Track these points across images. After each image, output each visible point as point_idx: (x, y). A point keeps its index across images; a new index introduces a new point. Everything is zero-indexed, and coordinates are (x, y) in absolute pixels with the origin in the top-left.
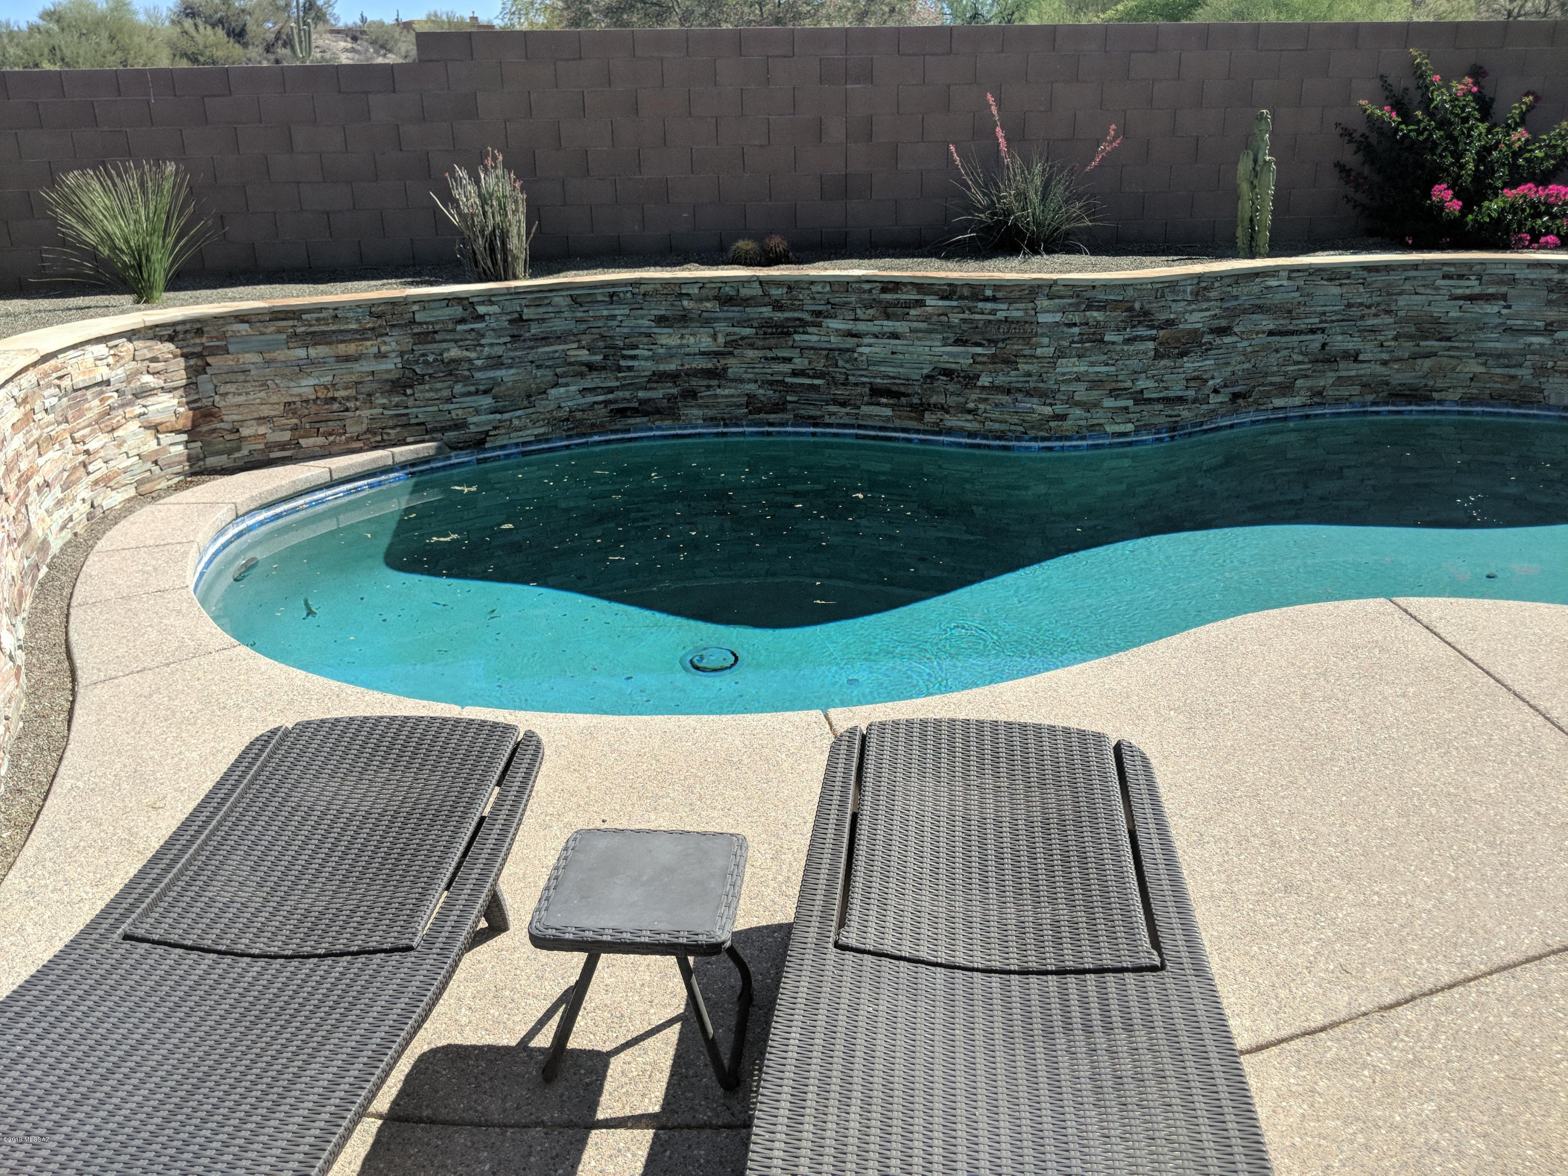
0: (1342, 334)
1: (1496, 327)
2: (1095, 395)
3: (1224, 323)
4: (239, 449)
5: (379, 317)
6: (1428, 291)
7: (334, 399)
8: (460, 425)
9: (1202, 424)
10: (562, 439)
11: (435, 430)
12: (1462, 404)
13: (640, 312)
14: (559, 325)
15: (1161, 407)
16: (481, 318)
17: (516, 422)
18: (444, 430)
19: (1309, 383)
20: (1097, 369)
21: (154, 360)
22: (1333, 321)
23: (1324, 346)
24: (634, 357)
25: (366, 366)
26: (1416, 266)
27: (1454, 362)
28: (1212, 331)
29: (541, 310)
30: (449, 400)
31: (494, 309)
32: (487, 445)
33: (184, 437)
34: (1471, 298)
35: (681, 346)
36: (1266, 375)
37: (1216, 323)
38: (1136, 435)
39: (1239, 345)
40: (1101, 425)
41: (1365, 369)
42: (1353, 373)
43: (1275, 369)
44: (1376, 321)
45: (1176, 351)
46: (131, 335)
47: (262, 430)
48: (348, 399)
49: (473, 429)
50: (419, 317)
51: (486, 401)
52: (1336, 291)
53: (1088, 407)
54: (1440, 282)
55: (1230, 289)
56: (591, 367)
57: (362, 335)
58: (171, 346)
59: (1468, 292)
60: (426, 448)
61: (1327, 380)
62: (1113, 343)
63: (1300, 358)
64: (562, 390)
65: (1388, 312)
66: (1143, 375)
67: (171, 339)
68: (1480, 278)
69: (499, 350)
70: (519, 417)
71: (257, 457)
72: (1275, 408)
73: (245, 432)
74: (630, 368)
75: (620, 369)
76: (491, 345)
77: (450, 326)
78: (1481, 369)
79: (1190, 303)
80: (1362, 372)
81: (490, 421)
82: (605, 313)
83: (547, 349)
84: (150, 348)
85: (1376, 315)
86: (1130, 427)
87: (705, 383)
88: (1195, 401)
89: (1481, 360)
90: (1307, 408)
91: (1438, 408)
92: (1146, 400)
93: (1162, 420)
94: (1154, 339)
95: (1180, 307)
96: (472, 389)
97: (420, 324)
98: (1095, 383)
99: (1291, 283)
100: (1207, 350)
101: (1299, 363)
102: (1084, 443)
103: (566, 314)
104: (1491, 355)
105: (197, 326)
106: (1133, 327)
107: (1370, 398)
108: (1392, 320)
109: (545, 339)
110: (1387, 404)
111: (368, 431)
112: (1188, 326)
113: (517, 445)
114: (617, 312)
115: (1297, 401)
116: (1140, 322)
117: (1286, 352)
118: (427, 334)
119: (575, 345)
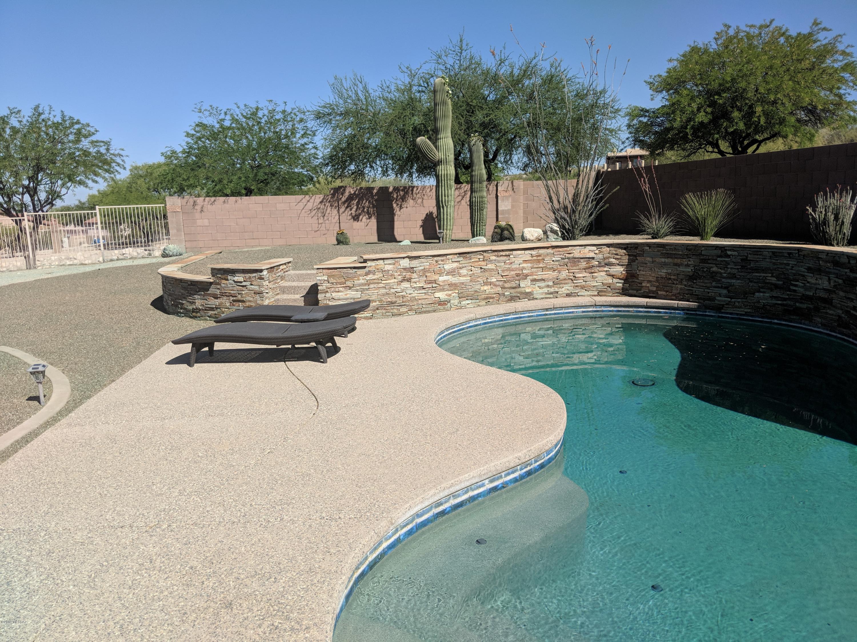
4: (641, 290)
5: (689, 251)
7: (670, 279)
8: (712, 299)
10: (759, 318)
11: (701, 299)
13: (801, 264)
14: (764, 264)
16: (728, 256)
17: (737, 304)
18: (704, 300)
21: (617, 254)
24: (796, 286)
25: (682, 269)
29: (756, 257)
30: (708, 288)
31: (734, 253)
32: (722, 311)
33: (623, 281)
35: (816, 284)
46: (609, 245)
47: (648, 285)
48: (674, 279)
49: (716, 302)
50: (703, 253)
51: (725, 292)
56: (776, 286)
57: (682, 257)
58: (625, 251)
60: (693, 304)
64: (762, 294)
67: (625, 249)
69: (735, 271)
70: (739, 302)
71: (645, 294)
73: (644, 284)
74: (795, 291)
75: (790, 290)
76: (731, 268)
77: (715, 258)
81: (725, 301)
82: (785, 262)
83: (757, 274)
84: (616, 251)
87: (823, 305)
96: (720, 285)
97: (704, 255)
103: (767, 260)
105: (636, 246)
109: (757, 270)
111: (679, 293)
113: (737, 314)
114: (791, 262)
118: (705, 259)
119: (770, 275)
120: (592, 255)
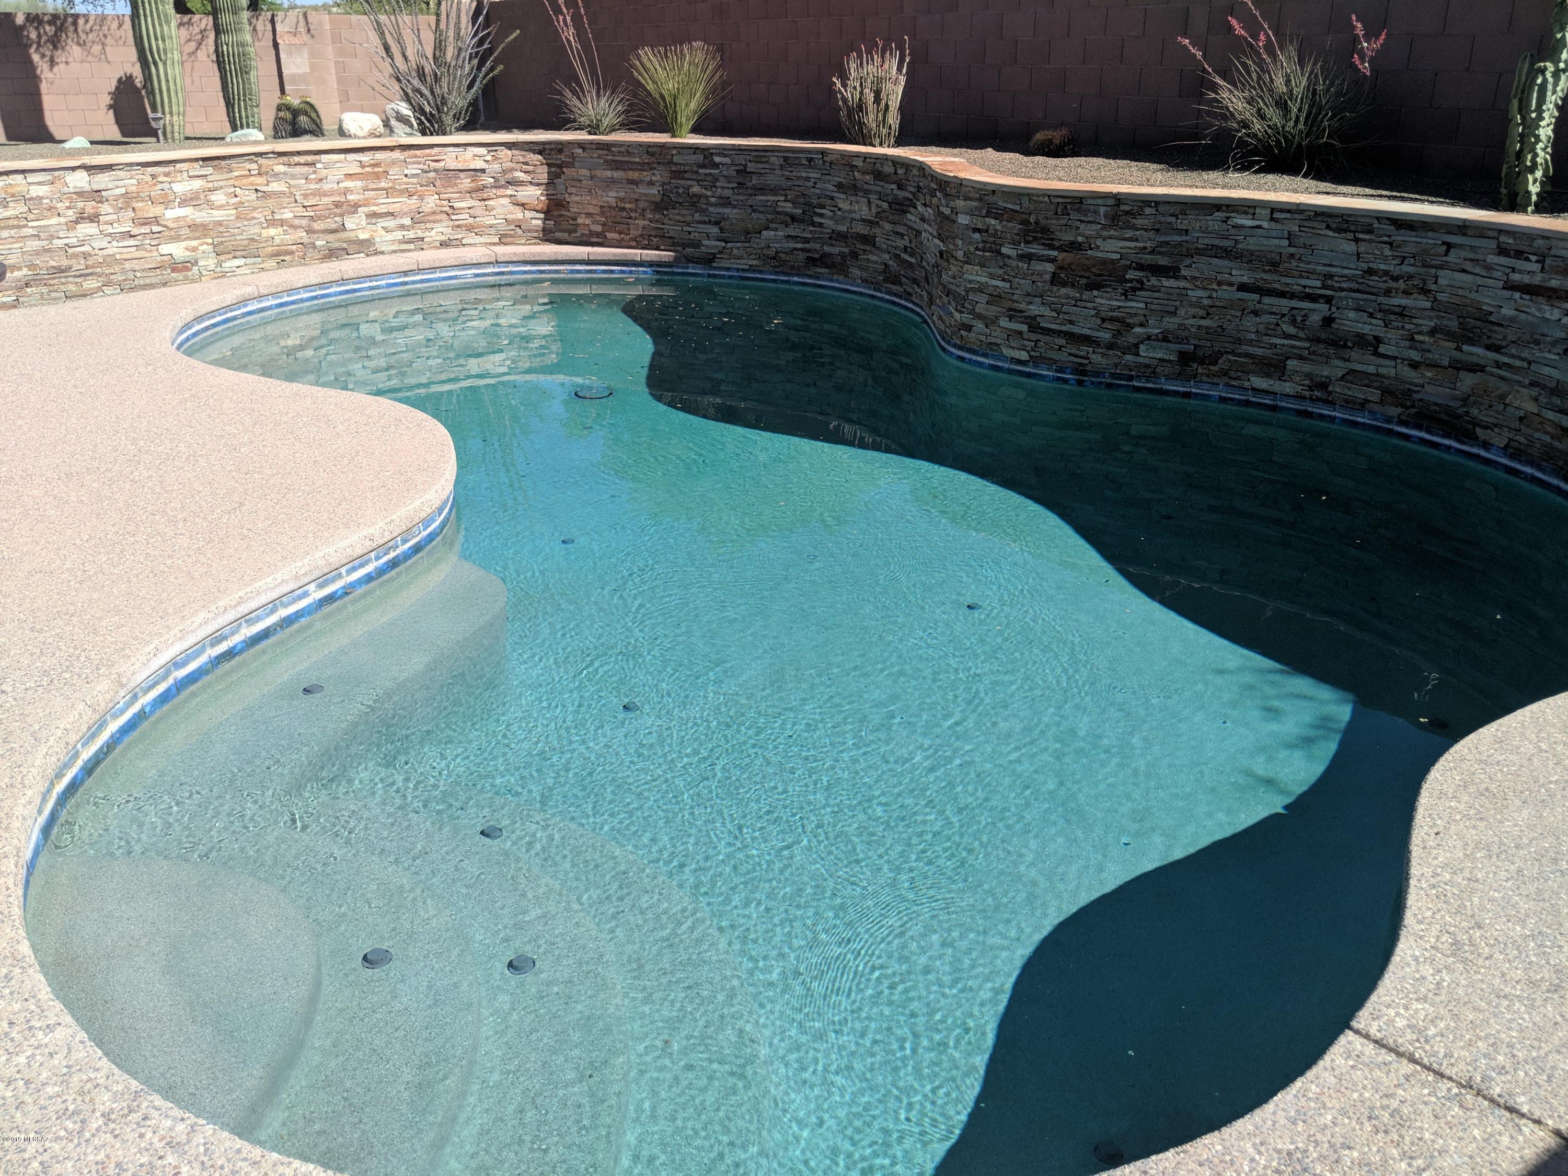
0: (1358, 310)
1: (1555, 343)
2: (993, 310)
3: (1163, 261)
4: (575, 231)
5: (652, 155)
6: (1477, 270)
7: (624, 208)
8: (696, 245)
9: (1131, 378)
10: (771, 274)
11: (678, 244)
12: (1512, 457)
13: (827, 177)
14: (773, 179)
15: (1062, 342)
16: (716, 166)
17: (735, 251)
18: (684, 246)
19: (1307, 368)
20: (995, 283)
21: (526, 163)
22: (1342, 290)
23: (1328, 321)
24: (821, 215)
25: (642, 190)
26: (1463, 227)
27: (1504, 387)
28: (1141, 267)
29: (760, 166)
30: (688, 224)
31: (726, 160)
32: (714, 265)
33: (542, 216)
34: (1530, 290)
35: (850, 212)
36: (1239, 342)
37: (1148, 259)
38: (1036, 367)
39: (1190, 293)
40: (997, 345)
41: (1387, 368)
42: (1371, 369)
43: (1253, 336)
44: (1404, 302)
45: (1084, 281)
46: (510, 146)
47: (588, 221)
48: (631, 210)
49: (703, 249)
50: (675, 159)
51: (715, 230)
52: (1351, 247)
53: (990, 322)
54: (1492, 259)
55: (1173, 219)
56: (793, 219)
57: (642, 167)
58: (540, 157)
59: (1526, 279)
60: (666, 255)
61: (1333, 369)
62: (1009, 257)
63: (1292, 330)
64: (772, 233)
65: (1425, 291)
66: (1038, 300)
67: (540, 153)
68: (1541, 261)
69: (728, 193)
70: (738, 248)
71: (585, 239)
72: (1253, 389)
73: (580, 221)
74: (821, 225)
75: (813, 224)
76: (723, 188)
77: (695, 169)
78: (1532, 407)
79: (1105, 227)
80: (1383, 371)
81: (716, 247)
82: (804, 175)
83: (762, 198)
84: (524, 156)
85: (1407, 293)
86: (1024, 356)
87: (863, 247)
88: (1111, 346)
89: (1534, 392)
90: (1308, 403)
91: (1483, 453)
92: (1043, 329)
93: (1062, 357)
94: (1052, 260)
95: (1091, 230)
96: (706, 219)
97: (676, 164)
98: (995, 298)
99: (1274, 225)
100: (1134, 289)
101: (1287, 336)
102: (986, 361)
103: (777, 172)
104: (1544, 387)
105: (560, 147)
106: (1027, 242)
107: (1394, 411)
108: (1428, 305)
109: (761, 190)
110: (1419, 427)
111: (641, 235)
112: (1100, 255)
113: (738, 270)
114: (812, 175)
115: (1288, 388)
116: (1035, 239)
117: (1273, 319)
118: (680, 172)
119: (783, 198)
120: (480, 164)
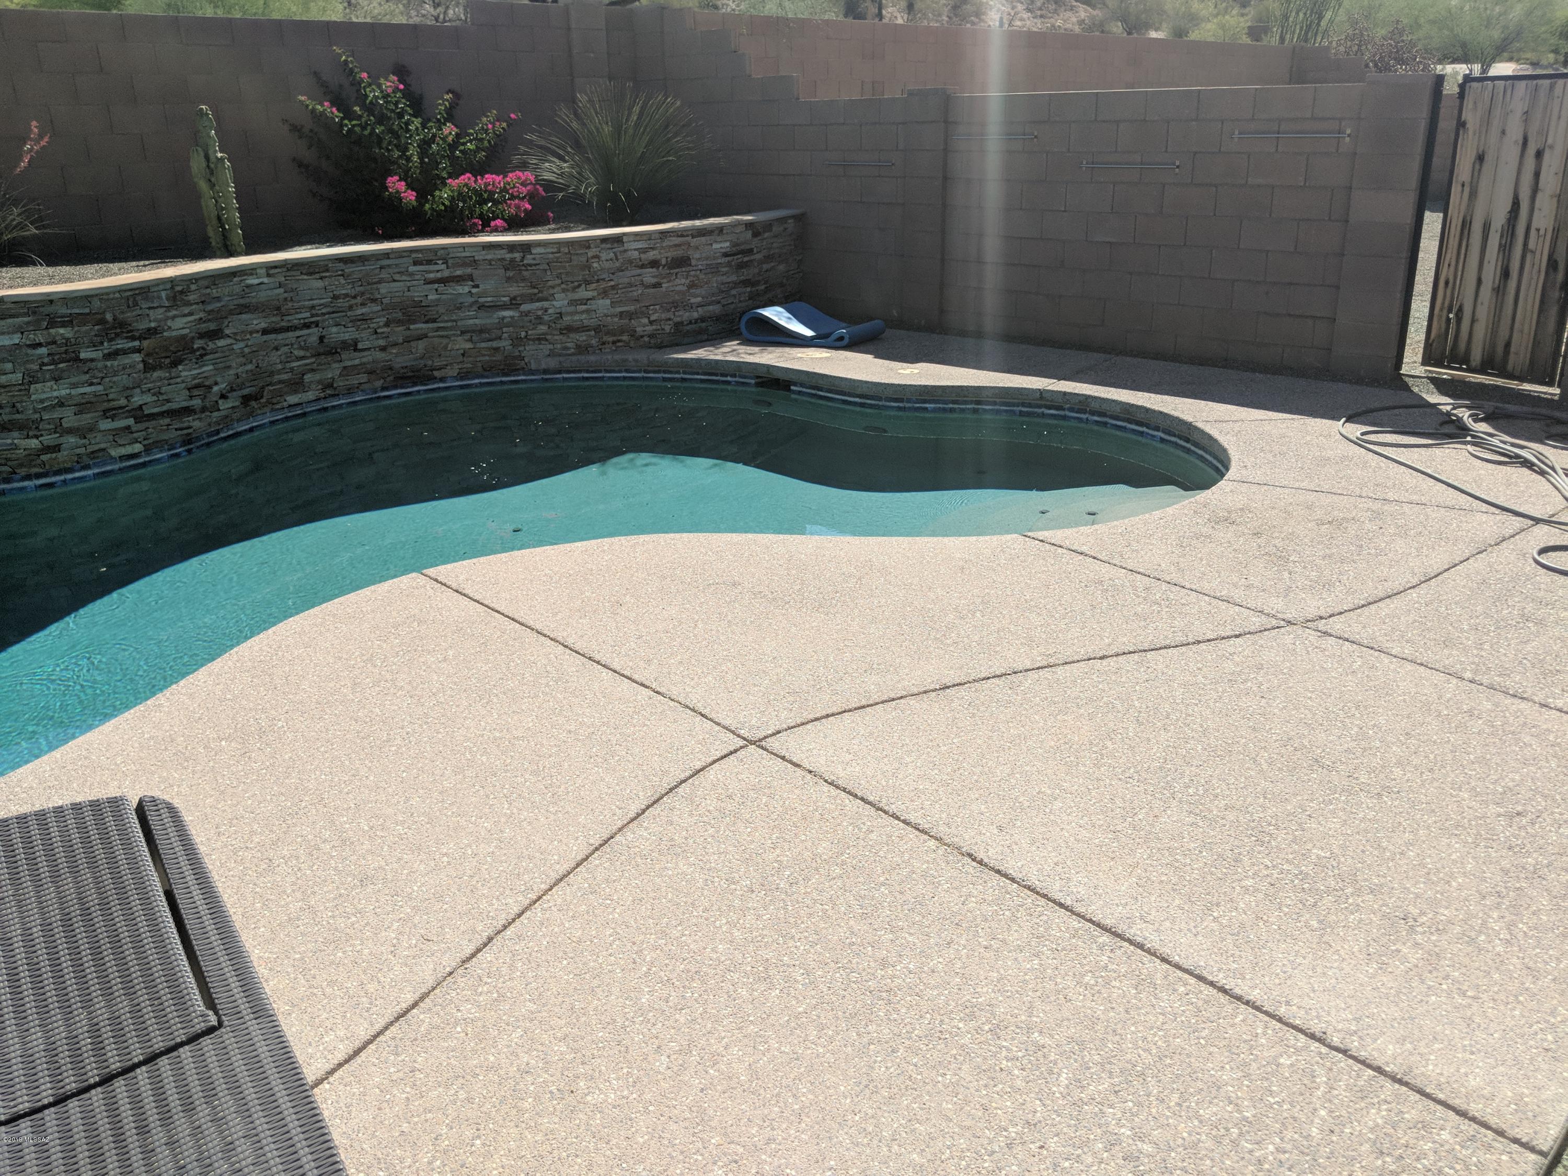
0: (337, 325)
1: (471, 305)
2: (87, 419)
3: (212, 326)
6: (404, 278)
9: (218, 432)
12: (462, 379)
15: (167, 421)
19: (318, 377)
20: (82, 390)
22: (324, 314)
23: (322, 338)
26: (387, 254)
27: (445, 341)
28: (201, 336)
34: (443, 281)
36: (272, 374)
37: (203, 327)
38: (149, 455)
39: (235, 347)
40: (104, 450)
41: (367, 357)
42: (357, 362)
43: (280, 366)
44: (364, 310)
45: (167, 361)
52: (320, 284)
53: (81, 432)
54: (412, 269)
55: (208, 291)
59: (439, 275)
61: (333, 372)
62: (92, 360)
63: (302, 353)
65: (374, 300)
66: (138, 391)
68: (446, 262)
72: (290, 406)
78: (469, 345)
79: (168, 308)
80: (364, 360)
85: (363, 304)
86: (138, 448)
88: (204, 409)
89: (467, 336)
90: (322, 402)
91: (441, 385)
92: (148, 415)
93: (172, 435)
94: (139, 351)
95: (159, 314)
98: (83, 406)
99: (272, 280)
100: (202, 356)
101: (303, 358)
102: (90, 472)
104: (474, 331)
106: (110, 340)
107: (379, 384)
108: (379, 308)
110: (396, 387)
112: (174, 333)
115: (311, 395)
116: (117, 335)
117: (285, 349)
